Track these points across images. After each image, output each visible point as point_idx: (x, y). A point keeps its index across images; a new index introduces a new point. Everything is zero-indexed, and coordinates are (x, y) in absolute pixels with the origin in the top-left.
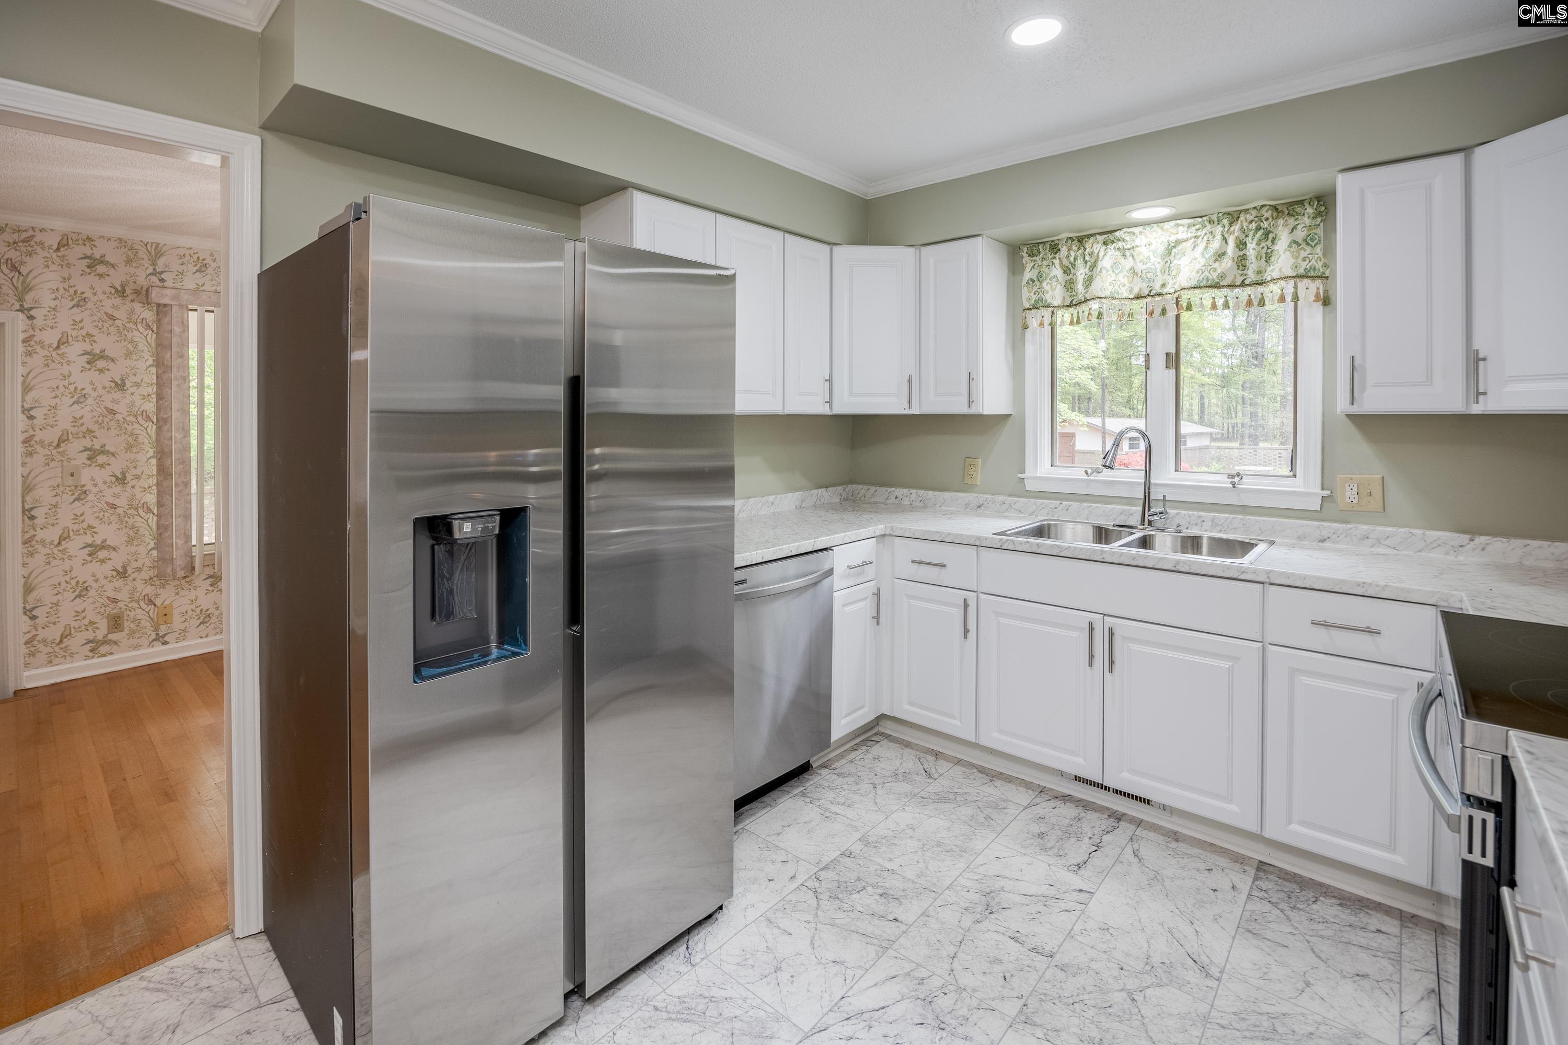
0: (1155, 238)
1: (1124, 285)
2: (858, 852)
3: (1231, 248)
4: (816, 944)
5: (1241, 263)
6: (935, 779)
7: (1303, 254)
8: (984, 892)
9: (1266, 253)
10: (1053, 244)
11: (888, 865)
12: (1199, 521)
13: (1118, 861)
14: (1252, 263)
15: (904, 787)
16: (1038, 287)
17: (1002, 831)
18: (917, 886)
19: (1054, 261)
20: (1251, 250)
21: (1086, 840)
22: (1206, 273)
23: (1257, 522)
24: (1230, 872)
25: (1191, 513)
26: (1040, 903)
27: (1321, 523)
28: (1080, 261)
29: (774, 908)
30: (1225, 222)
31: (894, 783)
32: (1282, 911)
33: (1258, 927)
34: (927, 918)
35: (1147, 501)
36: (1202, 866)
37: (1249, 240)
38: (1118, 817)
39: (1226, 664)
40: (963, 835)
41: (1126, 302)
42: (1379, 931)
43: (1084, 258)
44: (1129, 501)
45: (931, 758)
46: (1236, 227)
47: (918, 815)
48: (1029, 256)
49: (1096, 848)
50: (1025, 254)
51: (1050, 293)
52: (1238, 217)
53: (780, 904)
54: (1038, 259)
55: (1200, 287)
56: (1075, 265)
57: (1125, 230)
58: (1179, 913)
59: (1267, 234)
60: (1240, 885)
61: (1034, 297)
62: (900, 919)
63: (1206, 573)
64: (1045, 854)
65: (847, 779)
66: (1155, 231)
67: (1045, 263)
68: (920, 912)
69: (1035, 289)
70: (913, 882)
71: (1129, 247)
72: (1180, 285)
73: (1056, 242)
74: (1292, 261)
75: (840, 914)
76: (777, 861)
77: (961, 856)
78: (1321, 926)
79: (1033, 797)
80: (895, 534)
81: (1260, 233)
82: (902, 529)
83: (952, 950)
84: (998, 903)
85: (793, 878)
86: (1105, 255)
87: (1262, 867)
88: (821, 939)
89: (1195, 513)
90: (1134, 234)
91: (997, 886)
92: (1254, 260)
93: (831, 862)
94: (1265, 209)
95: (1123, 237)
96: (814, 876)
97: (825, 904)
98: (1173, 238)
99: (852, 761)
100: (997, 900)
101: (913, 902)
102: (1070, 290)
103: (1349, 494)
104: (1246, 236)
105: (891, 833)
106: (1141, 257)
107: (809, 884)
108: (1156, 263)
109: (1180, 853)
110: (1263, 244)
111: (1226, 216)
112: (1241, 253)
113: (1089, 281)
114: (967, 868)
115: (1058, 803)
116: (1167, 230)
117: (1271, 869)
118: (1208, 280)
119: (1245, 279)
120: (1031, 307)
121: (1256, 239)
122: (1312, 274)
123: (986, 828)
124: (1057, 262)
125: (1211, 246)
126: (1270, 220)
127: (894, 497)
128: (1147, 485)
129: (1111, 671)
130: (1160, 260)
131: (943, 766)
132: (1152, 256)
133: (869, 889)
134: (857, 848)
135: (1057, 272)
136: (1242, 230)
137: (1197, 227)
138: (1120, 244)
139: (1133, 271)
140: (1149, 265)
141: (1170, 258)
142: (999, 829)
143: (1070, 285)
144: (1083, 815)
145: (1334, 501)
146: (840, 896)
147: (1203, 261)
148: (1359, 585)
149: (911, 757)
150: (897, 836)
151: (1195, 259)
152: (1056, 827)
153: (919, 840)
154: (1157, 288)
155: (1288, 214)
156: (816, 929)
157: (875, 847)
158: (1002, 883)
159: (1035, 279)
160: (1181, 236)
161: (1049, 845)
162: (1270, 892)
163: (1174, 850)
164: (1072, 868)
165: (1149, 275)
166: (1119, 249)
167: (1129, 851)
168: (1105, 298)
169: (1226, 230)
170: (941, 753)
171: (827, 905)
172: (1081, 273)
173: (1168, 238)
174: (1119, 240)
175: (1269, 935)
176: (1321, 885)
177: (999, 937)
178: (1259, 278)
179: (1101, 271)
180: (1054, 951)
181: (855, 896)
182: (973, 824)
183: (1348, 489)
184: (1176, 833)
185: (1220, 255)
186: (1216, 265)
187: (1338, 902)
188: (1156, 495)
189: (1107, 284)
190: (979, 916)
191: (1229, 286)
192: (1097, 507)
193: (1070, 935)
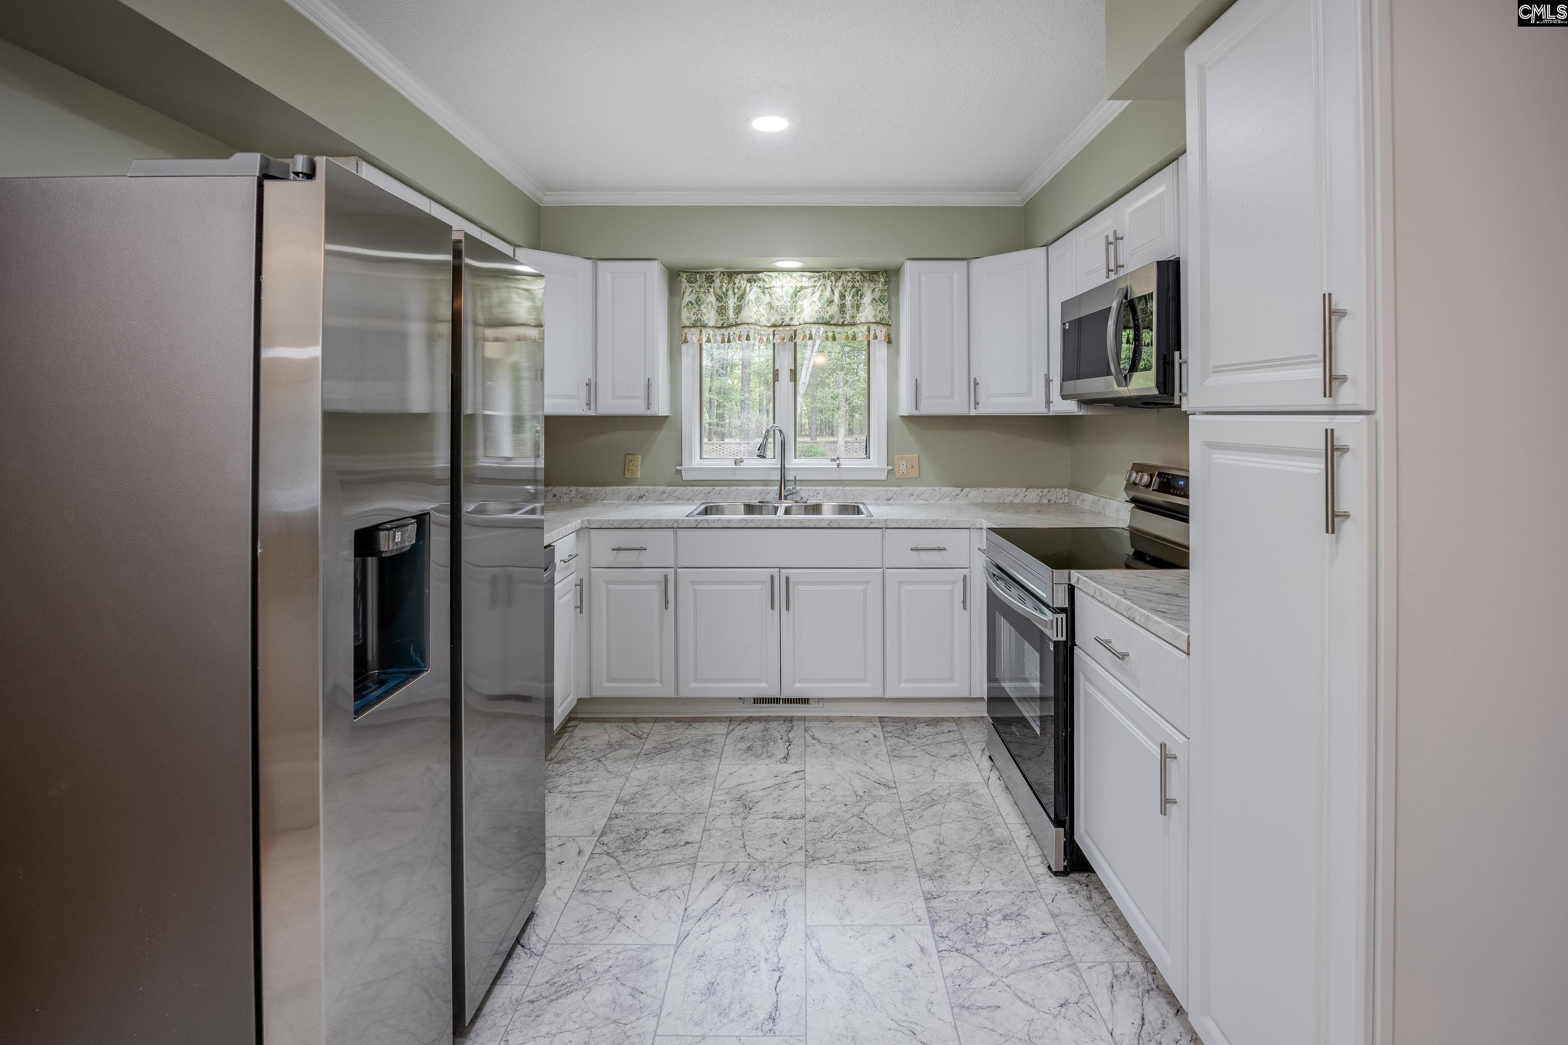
0: (787, 283)
1: (763, 316)
2: (622, 812)
3: (836, 298)
4: (638, 888)
5: (842, 307)
6: (646, 738)
7: (879, 308)
8: (736, 798)
9: (857, 304)
10: (708, 275)
11: (653, 811)
12: (815, 494)
13: (806, 746)
14: (848, 310)
15: (624, 752)
16: (697, 309)
17: (721, 756)
18: (686, 815)
19: (710, 289)
20: (848, 301)
21: (780, 741)
22: (822, 313)
23: (852, 491)
24: (868, 729)
25: (810, 488)
26: (777, 790)
27: (888, 488)
28: (730, 292)
29: (580, 880)
30: (833, 278)
31: (614, 753)
32: (904, 739)
33: (898, 752)
34: (709, 832)
35: (783, 481)
36: (853, 731)
37: (847, 294)
38: (789, 720)
39: (861, 587)
40: (696, 768)
41: (765, 329)
42: (949, 731)
43: (734, 290)
44: (766, 483)
45: (631, 724)
46: (840, 284)
47: (651, 768)
48: (688, 282)
49: (789, 743)
50: (684, 280)
51: (707, 315)
52: (840, 277)
53: (584, 875)
54: (695, 285)
55: (818, 323)
56: (727, 295)
57: (765, 273)
58: (856, 762)
59: (858, 291)
60: (877, 734)
61: (694, 318)
62: (690, 841)
63: (849, 526)
64: (759, 759)
65: (569, 764)
66: (785, 277)
67: (702, 290)
68: (701, 830)
69: (694, 310)
70: (682, 814)
71: (768, 287)
72: (804, 319)
73: (710, 274)
74: (874, 312)
75: (641, 860)
76: (555, 847)
77: (705, 783)
78: (924, 740)
79: (728, 726)
80: (591, 527)
81: (854, 290)
82: (600, 521)
83: (740, 843)
84: (751, 801)
85: (580, 852)
86: (751, 290)
87: (881, 719)
88: (638, 882)
89: (812, 488)
90: (771, 277)
91: (742, 791)
92: (850, 308)
93: (604, 827)
94: (857, 274)
95: (764, 278)
96: (598, 843)
97: (622, 858)
98: (799, 285)
99: (563, 748)
100: (748, 799)
101: (691, 827)
102: (721, 315)
103: (901, 468)
104: (845, 291)
105: (640, 789)
106: (777, 296)
107: (598, 850)
108: (787, 302)
109: (837, 728)
110: (855, 298)
111: (833, 274)
112: (842, 302)
113: (739, 310)
114: (714, 788)
115: (747, 724)
116: (795, 278)
117: (886, 719)
118: (823, 319)
119: (844, 321)
120: (691, 325)
121: (852, 294)
122: (883, 322)
123: (709, 758)
124: (711, 290)
125: (825, 294)
126: (860, 282)
127: (552, 495)
128: (783, 468)
129: (788, 609)
130: (789, 299)
131: (646, 728)
132: (784, 296)
133: (651, 832)
134: (619, 809)
135: (712, 298)
136: (843, 286)
137: (815, 279)
138: (761, 284)
139: (770, 306)
140: (782, 302)
141: (796, 299)
142: (719, 755)
143: (722, 311)
144: (767, 726)
145: (894, 473)
146: (631, 847)
147: (820, 305)
148: (934, 522)
149: (613, 729)
150: (646, 788)
151: (814, 302)
152: (756, 740)
153: (665, 785)
154: (787, 321)
155: (869, 279)
156: (629, 877)
157: (634, 803)
158: (745, 788)
159: (694, 302)
160: (804, 284)
161: (759, 753)
162: (893, 732)
163: (833, 728)
164: (782, 761)
165: (782, 310)
166: (760, 287)
167: (808, 738)
168: (751, 324)
169: (833, 284)
170: (637, 718)
171: (625, 858)
172: (732, 302)
173: (796, 284)
174: (760, 280)
175: (905, 754)
176: (913, 719)
177: (765, 821)
178: (852, 321)
179: (748, 303)
180: (803, 813)
181: (643, 842)
182: (697, 759)
183: (901, 464)
184: (828, 717)
185: (831, 302)
186: (828, 309)
187: (926, 724)
188: (790, 476)
189: (753, 314)
190: (744, 815)
191: (835, 325)
192: (743, 489)
193: (806, 800)
